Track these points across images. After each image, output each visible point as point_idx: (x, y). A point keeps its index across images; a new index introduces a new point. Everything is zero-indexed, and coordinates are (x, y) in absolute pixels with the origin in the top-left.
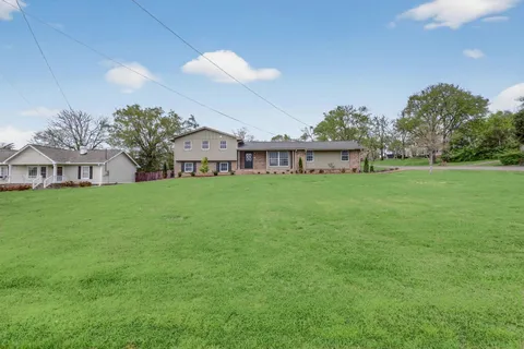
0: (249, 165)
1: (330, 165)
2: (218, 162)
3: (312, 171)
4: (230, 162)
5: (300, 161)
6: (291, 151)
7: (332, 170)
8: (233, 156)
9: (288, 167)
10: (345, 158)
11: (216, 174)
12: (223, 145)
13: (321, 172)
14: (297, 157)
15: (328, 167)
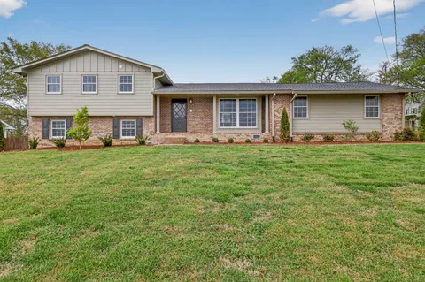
0: (179, 125)
1: (348, 126)
2: (116, 119)
3: (308, 138)
4: (139, 118)
5: (285, 116)
6: (263, 98)
7: (350, 137)
8: (147, 107)
9: (256, 129)
10: (371, 112)
11: (108, 144)
12: (125, 84)
13: (328, 139)
14: (275, 110)
15: (343, 130)
